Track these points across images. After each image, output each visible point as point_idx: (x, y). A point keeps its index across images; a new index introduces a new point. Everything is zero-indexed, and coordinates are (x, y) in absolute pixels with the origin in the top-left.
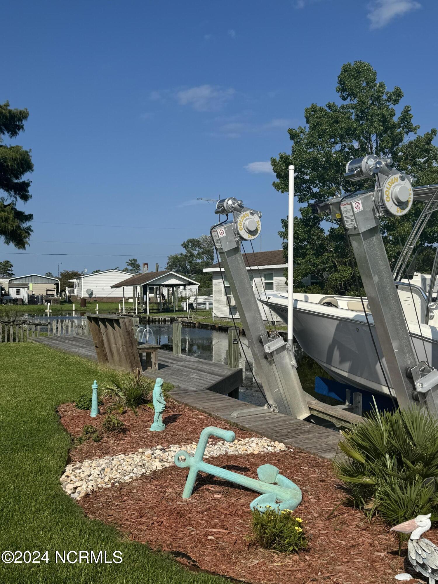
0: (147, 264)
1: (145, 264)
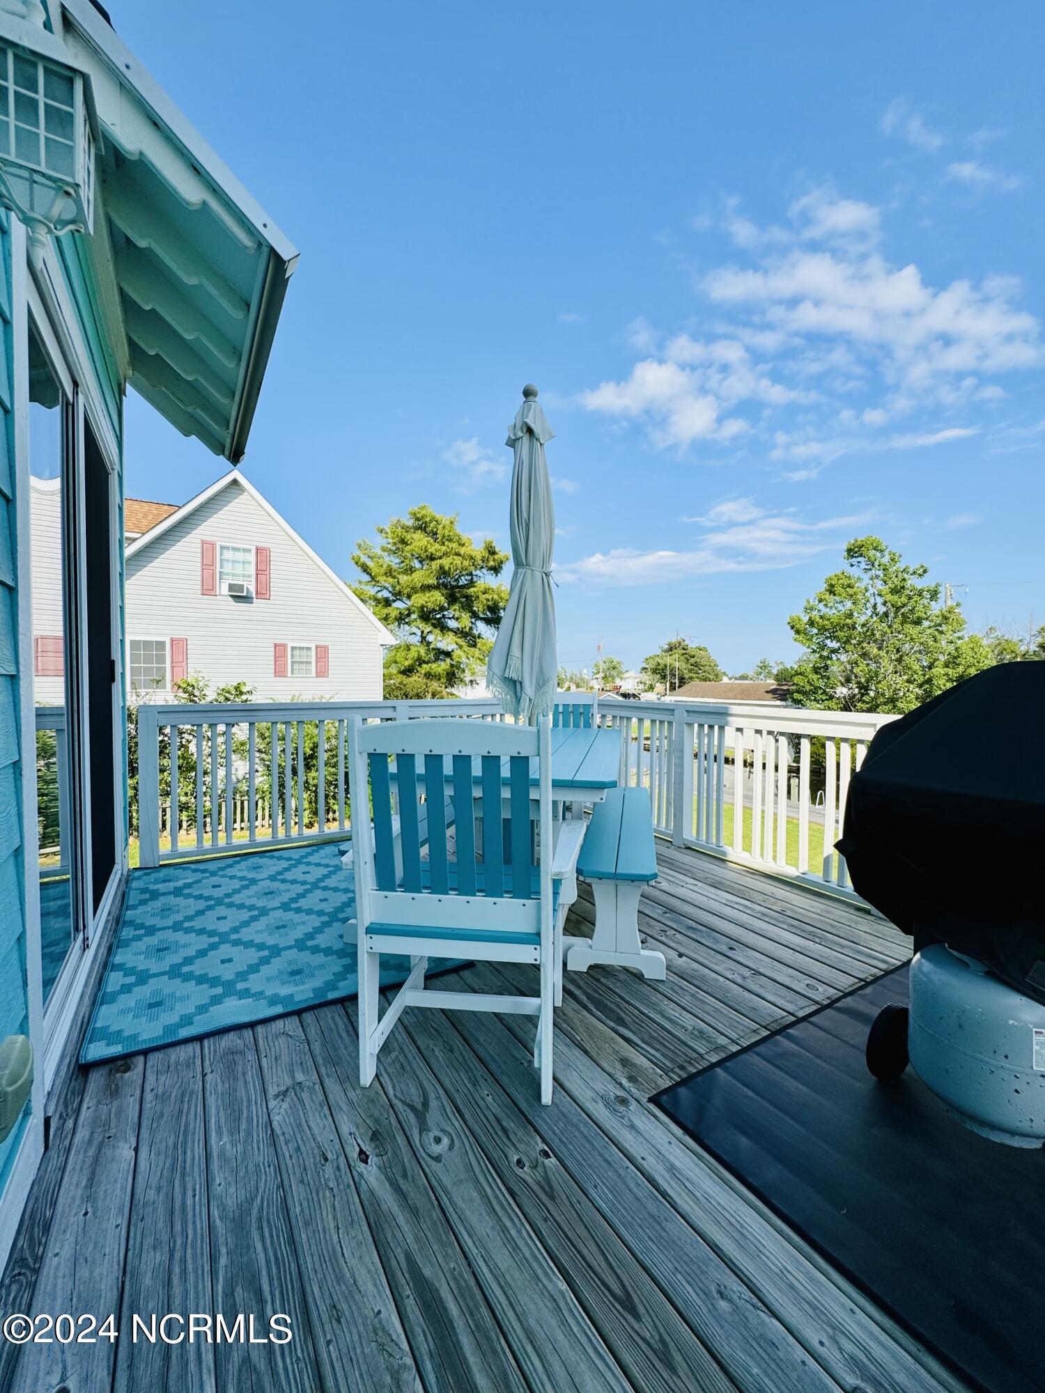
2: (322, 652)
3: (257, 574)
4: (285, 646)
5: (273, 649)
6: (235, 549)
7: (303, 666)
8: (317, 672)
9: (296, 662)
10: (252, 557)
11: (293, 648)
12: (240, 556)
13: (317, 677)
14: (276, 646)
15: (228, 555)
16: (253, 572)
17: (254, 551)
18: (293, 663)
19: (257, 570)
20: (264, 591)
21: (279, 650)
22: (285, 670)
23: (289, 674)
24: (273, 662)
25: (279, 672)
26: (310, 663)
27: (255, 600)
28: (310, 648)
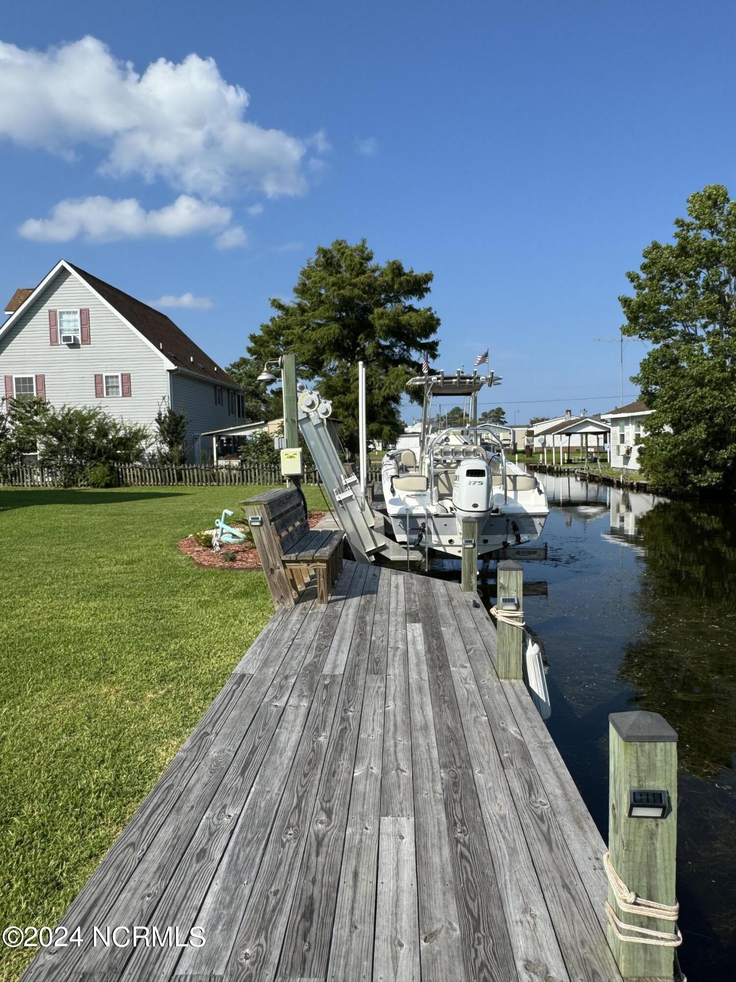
0: (570, 411)
1: (567, 411)
2: (126, 378)
3: (82, 328)
4: (101, 375)
5: (94, 379)
6: (68, 313)
7: (115, 389)
8: (123, 393)
9: (109, 387)
10: (78, 316)
11: (107, 377)
12: (72, 317)
13: (123, 396)
14: (96, 376)
15: (65, 317)
16: (79, 328)
17: (79, 312)
18: (107, 388)
19: (81, 325)
20: (87, 340)
21: (98, 378)
22: (102, 393)
23: (105, 396)
24: (94, 388)
25: (99, 394)
26: (118, 387)
27: (81, 346)
28: (117, 377)
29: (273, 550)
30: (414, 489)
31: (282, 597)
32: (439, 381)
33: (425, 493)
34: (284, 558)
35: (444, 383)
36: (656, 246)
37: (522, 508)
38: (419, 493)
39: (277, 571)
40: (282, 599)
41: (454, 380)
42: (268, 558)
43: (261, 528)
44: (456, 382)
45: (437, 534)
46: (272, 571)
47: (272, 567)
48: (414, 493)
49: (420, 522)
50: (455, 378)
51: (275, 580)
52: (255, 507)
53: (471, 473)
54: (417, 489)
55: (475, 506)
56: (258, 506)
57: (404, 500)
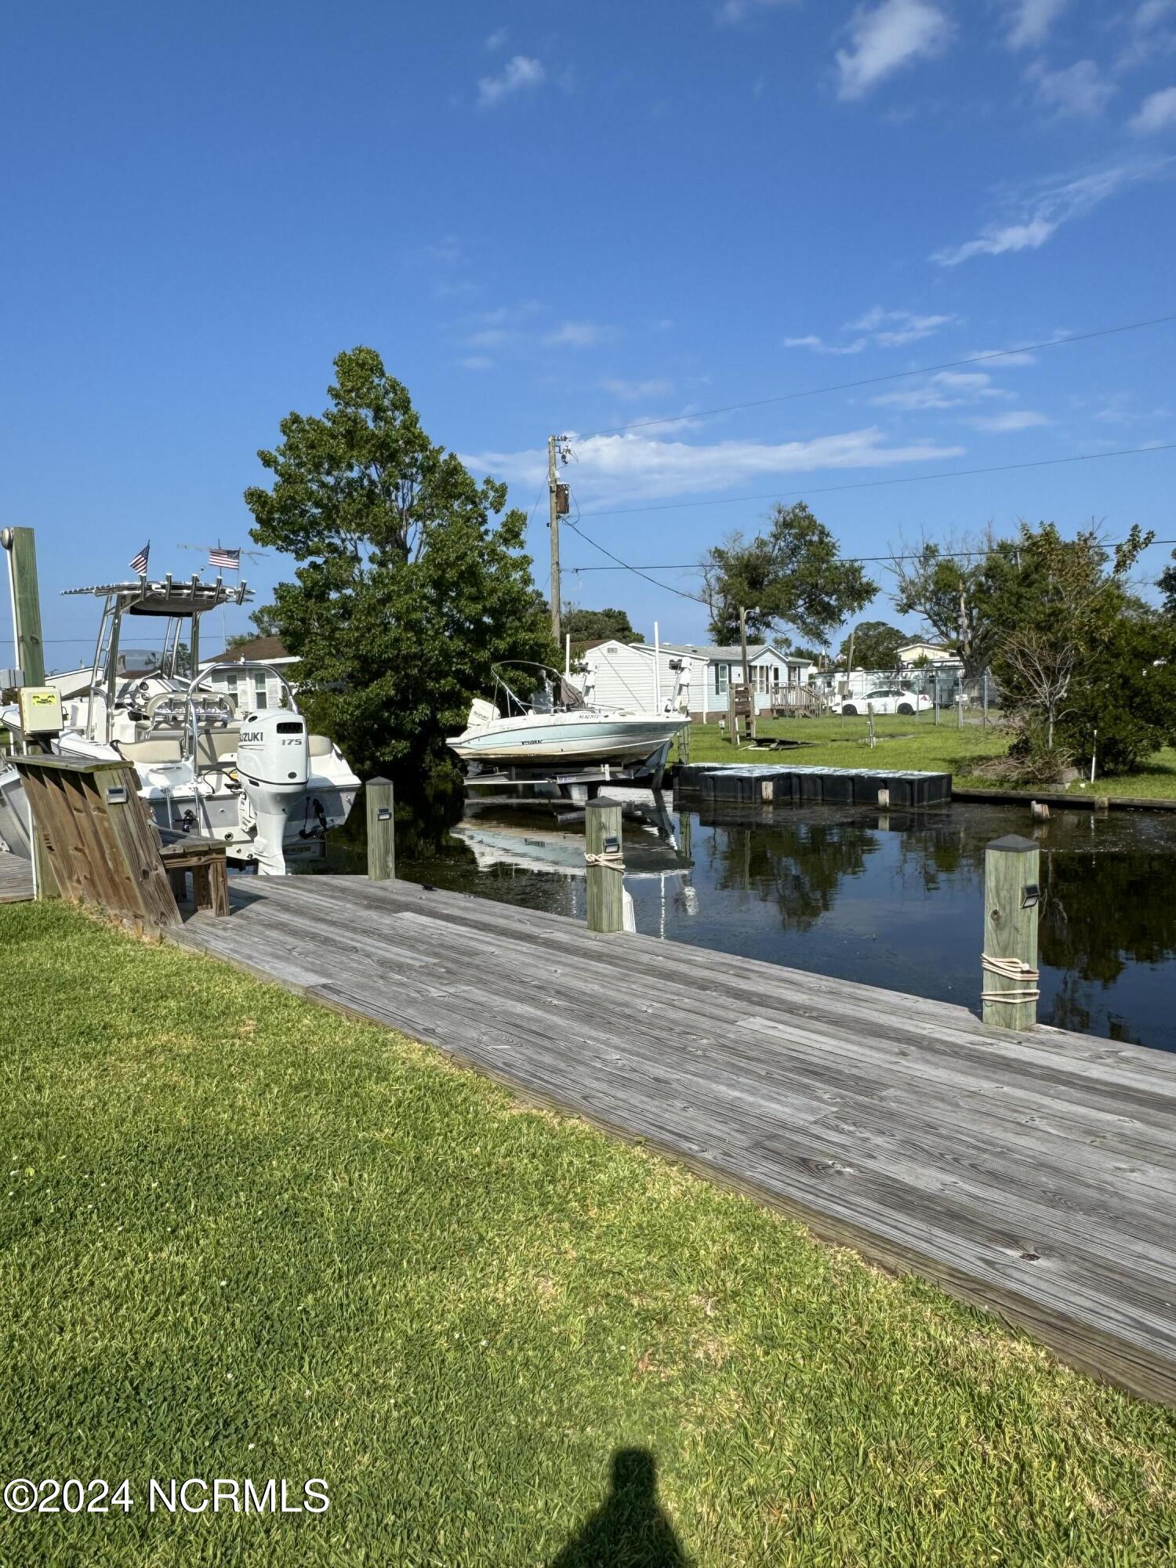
29: (145, 840)
30: (161, 759)
31: (162, 914)
32: (164, 591)
33: (178, 765)
34: (164, 851)
35: (171, 594)
36: (296, 419)
37: (325, 779)
38: (169, 765)
39: (153, 873)
40: (164, 919)
41: (186, 591)
42: (138, 855)
43: (126, 807)
44: (188, 595)
45: (209, 826)
46: (145, 874)
47: (144, 867)
48: (161, 766)
49: (183, 809)
50: (188, 588)
51: (151, 888)
52: (114, 773)
53: (283, 728)
54: (166, 759)
55: (292, 775)
56: (120, 771)
57: (147, 778)
